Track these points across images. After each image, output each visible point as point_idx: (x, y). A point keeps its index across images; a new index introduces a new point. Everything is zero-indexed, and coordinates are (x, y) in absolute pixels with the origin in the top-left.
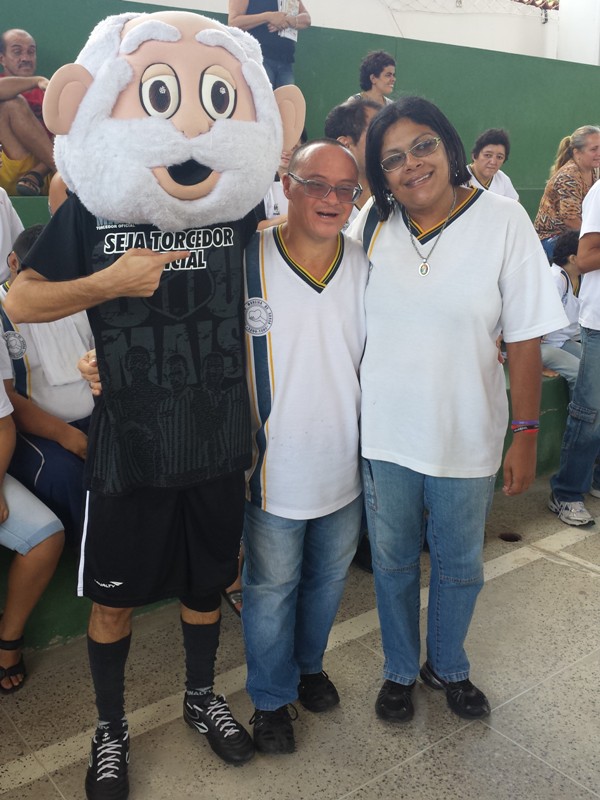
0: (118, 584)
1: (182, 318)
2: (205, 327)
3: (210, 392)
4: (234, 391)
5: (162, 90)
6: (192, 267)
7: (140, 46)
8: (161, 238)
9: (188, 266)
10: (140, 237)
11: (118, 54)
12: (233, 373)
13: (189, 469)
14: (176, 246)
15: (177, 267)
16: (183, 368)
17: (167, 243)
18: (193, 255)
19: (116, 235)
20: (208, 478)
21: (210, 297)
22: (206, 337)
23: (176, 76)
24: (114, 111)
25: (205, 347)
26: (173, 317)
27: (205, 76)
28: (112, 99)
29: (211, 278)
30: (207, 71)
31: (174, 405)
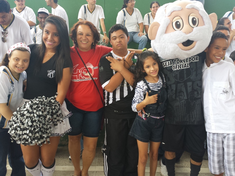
0: (164, 144)
1: (183, 81)
2: (189, 84)
3: (190, 101)
4: (198, 101)
5: (178, 23)
6: (185, 68)
7: (171, 13)
8: (176, 61)
9: (184, 67)
10: (171, 62)
11: (165, 16)
12: (197, 96)
13: (182, 121)
14: (181, 63)
15: (181, 68)
16: (183, 95)
17: (178, 62)
18: (185, 64)
19: (165, 63)
20: (188, 124)
21: (191, 75)
22: (190, 87)
23: (182, 19)
24: (166, 32)
25: (190, 89)
26: (180, 81)
27: (189, 17)
28: (165, 29)
29: (191, 70)
30: (190, 15)
31: (179, 104)
